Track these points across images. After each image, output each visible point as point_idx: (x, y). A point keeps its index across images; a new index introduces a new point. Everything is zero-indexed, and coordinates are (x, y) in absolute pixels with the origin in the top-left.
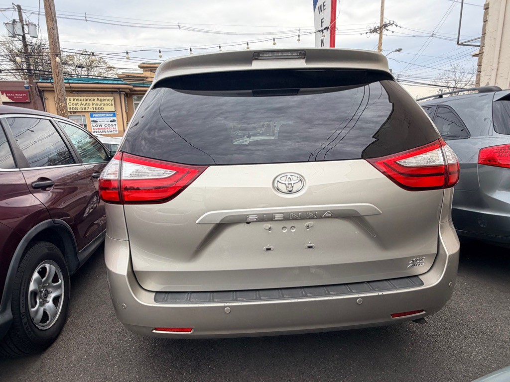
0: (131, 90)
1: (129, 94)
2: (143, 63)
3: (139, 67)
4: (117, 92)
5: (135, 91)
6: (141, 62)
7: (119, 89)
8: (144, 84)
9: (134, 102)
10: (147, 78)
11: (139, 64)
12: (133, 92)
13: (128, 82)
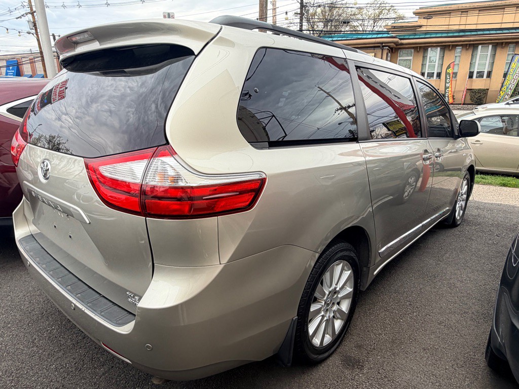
0: (396, 43)
1: (395, 48)
2: (420, 8)
3: (415, 13)
4: (379, 47)
5: (402, 44)
6: (418, 8)
7: (382, 43)
8: (415, 34)
9: (399, 58)
10: (420, 26)
11: (415, 10)
12: (399, 47)
13: (393, 35)
